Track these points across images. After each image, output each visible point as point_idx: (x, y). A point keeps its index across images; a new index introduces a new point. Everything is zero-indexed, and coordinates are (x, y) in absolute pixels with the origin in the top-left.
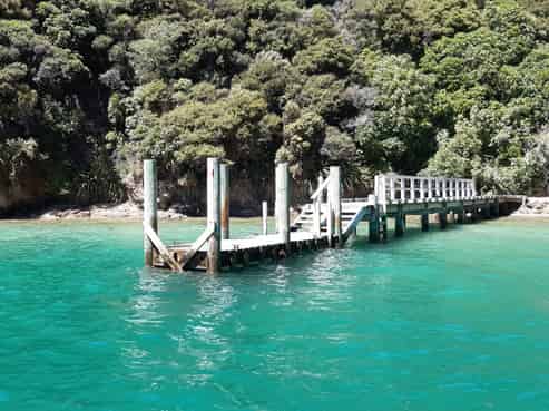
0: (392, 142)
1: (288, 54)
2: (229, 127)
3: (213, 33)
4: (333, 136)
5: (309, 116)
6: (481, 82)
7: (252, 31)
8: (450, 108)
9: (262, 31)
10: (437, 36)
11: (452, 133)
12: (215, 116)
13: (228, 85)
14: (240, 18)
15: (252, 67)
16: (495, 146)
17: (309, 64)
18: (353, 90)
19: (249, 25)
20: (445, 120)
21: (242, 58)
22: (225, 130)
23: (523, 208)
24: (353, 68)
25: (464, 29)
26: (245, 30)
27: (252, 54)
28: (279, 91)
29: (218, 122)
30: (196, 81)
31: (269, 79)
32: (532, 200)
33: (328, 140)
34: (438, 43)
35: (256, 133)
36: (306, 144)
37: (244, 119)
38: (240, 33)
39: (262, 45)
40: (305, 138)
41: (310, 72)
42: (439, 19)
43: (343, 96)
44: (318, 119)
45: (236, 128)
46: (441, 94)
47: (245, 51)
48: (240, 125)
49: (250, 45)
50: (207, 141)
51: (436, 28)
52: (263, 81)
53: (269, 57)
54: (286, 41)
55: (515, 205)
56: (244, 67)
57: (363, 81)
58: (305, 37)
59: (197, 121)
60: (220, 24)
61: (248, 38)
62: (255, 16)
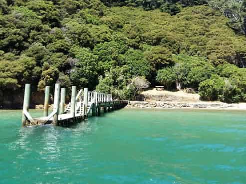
0: (83, 79)
1: (44, 44)
2: (20, 71)
3: (15, 34)
4: (62, 76)
5: (53, 68)
6: (113, 59)
7: (31, 34)
8: (103, 68)
9: (35, 35)
10: (98, 42)
11: (104, 77)
12: (15, 67)
13: (19, 54)
14: (27, 29)
15: (30, 48)
16: (118, 82)
17: (53, 48)
18: (70, 59)
19: (30, 32)
20: (101, 72)
21: (27, 44)
22: (18, 72)
23: (128, 105)
24: (70, 51)
25: (107, 41)
26: (28, 34)
27: (30, 43)
28: (41, 58)
29: (16, 69)
30: (6, 52)
31: (37, 53)
32: (131, 102)
33: (60, 78)
34: (99, 45)
35: (31, 74)
36: (51, 79)
37: (27, 68)
38: (26, 35)
39: (34, 40)
40: (51, 77)
41: (54, 52)
42: (99, 36)
43: (66, 61)
44: (57, 69)
45: (23, 72)
46: (100, 62)
47: (27, 42)
48: (25, 71)
49: (30, 40)
50: (10, 77)
51: (98, 40)
52: (35, 54)
53: (37, 45)
54: (44, 40)
55: (125, 104)
56: (27, 48)
57: (73, 56)
58: (52, 39)
59: (7, 68)
60: (19, 30)
61: (29, 37)
62: (33, 29)
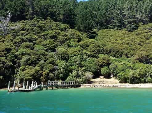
0: (61, 75)
1: (45, 61)
3: (33, 58)
6: (78, 64)
7: (40, 57)
8: (72, 69)
9: (42, 57)
10: (71, 57)
11: (72, 73)
12: (31, 72)
13: (35, 66)
14: (38, 55)
16: (79, 75)
18: (55, 67)
19: (40, 56)
20: (71, 71)
21: (38, 62)
22: (32, 74)
23: (81, 86)
24: (55, 63)
25: (76, 55)
26: (39, 57)
28: (43, 67)
29: (31, 73)
30: (30, 66)
31: (41, 65)
32: (83, 85)
33: (50, 75)
34: (71, 58)
35: (38, 74)
36: (46, 76)
37: (36, 72)
38: (38, 58)
39: (41, 60)
40: (46, 75)
41: (48, 64)
42: (72, 54)
43: (53, 68)
44: (48, 71)
45: (34, 74)
46: (70, 66)
47: (38, 61)
48: (35, 73)
49: (40, 60)
50: (29, 76)
51: (71, 55)
52: (40, 65)
53: (42, 62)
54: (45, 59)
55: (80, 86)
57: (57, 65)
58: (48, 58)
59: (28, 73)
60: (35, 56)
61: (39, 58)
62: (41, 55)
